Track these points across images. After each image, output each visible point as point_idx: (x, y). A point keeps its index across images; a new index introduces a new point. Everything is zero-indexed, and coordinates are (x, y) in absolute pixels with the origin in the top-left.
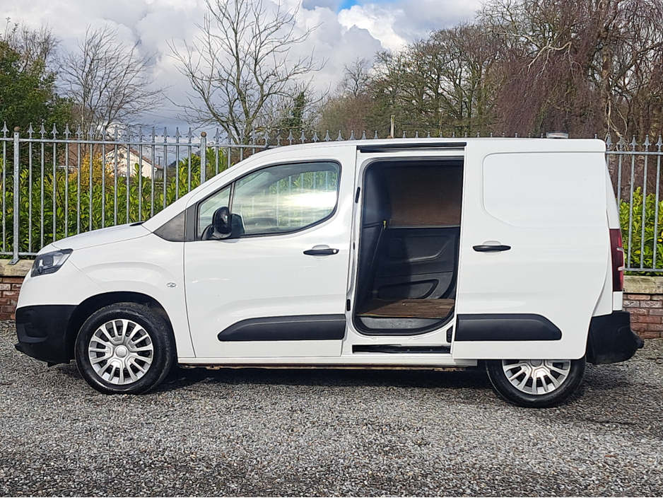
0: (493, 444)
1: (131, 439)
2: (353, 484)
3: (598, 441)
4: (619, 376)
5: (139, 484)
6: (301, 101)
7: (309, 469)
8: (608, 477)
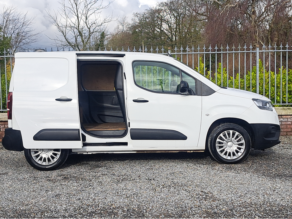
6: (103, 35)
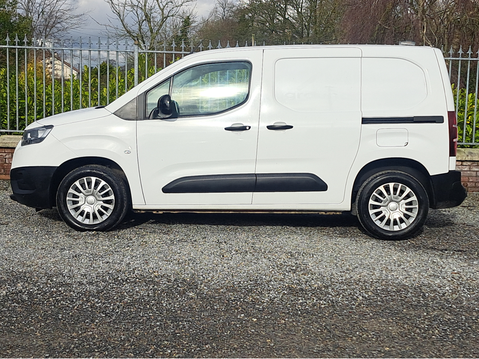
0: (369, 265)
1: (108, 262)
2: (277, 293)
3: (444, 263)
4: (445, 218)
5: (122, 293)
6: (187, 22)
7: (242, 282)
8: (457, 287)
